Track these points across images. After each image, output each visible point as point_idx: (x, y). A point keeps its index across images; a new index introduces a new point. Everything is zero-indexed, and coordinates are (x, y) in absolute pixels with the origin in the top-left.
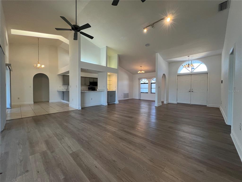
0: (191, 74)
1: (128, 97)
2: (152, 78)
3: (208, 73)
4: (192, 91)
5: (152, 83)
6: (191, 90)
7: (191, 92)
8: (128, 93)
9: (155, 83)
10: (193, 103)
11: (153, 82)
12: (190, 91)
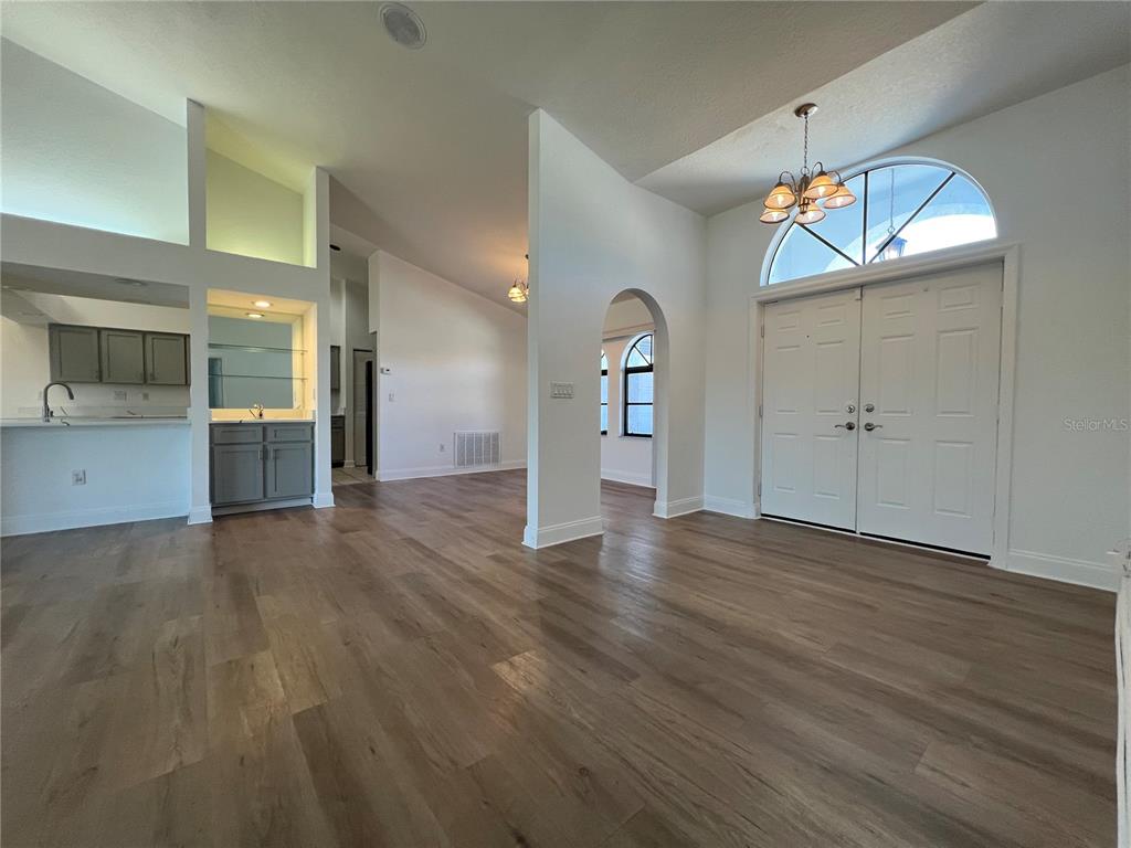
0: (862, 286)
1: (496, 460)
2: (629, 337)
3: (1002, 260)
4: (869, 427)
5: (628, 371)
6: (863, 411)
7: (862, 430)
8: (492, 431)
9: (649, 369)
10: (867, 526)
11: (637, 360)
12: (850, 427)
